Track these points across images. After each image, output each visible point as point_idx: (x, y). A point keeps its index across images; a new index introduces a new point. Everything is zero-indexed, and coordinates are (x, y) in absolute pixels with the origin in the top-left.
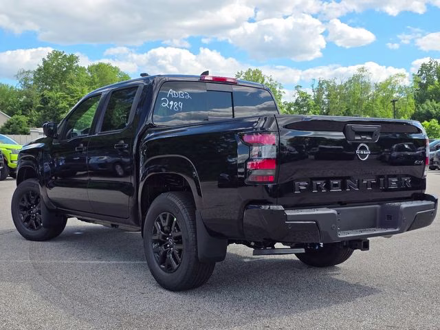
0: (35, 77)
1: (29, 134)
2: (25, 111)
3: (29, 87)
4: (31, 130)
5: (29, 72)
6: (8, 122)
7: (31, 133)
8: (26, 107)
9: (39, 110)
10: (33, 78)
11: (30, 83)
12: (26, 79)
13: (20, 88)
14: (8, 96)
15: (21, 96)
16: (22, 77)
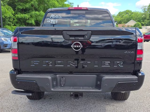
0: (148, 8)
1: (142, 28)
2: (143, 20)
3: (146, 12)
4: (143, 27)
5: (146, 6)
6: (135, 24)
7: (143, 28)
8: (144, 19)
9: (148, 19)
10: (147, 8)
11: (146, 10)
12: (145, 9)
13: (142, 12)
14: (138, 16)
15: (143, 15)
16: (143, 8)
